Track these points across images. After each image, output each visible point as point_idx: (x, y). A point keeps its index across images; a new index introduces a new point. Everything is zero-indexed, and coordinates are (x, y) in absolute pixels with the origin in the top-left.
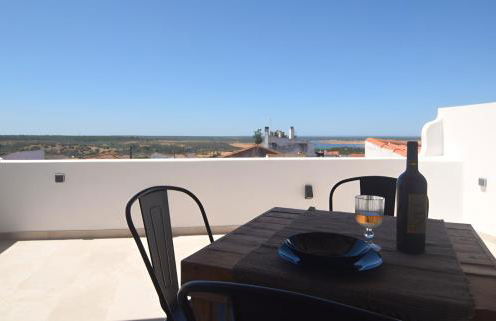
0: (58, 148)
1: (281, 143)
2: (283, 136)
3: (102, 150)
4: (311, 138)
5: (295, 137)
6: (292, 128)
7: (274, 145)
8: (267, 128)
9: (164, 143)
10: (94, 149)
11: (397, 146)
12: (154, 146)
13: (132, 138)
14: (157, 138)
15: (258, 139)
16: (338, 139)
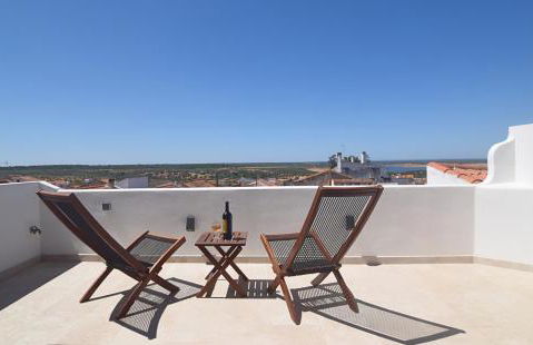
0: (165, 174)
1: (354, 168)
2: (357, 161)
3: (199, 176)
4: (385, 163)
5: (368, 162)
6: (364, 153)
7: (346, 170)
8: (340, 154)
9: (249, 169)
10: (193, 175)
11: (462, 171)
12: (242, 172)
13: (223, 165)
14: (244, 165)
15: (333, 163)
16: (413, 162)
